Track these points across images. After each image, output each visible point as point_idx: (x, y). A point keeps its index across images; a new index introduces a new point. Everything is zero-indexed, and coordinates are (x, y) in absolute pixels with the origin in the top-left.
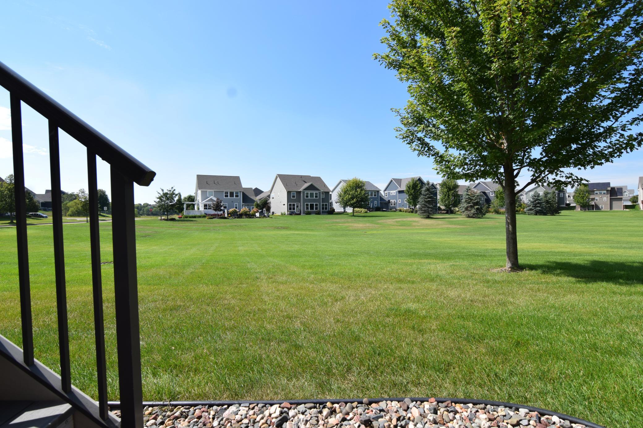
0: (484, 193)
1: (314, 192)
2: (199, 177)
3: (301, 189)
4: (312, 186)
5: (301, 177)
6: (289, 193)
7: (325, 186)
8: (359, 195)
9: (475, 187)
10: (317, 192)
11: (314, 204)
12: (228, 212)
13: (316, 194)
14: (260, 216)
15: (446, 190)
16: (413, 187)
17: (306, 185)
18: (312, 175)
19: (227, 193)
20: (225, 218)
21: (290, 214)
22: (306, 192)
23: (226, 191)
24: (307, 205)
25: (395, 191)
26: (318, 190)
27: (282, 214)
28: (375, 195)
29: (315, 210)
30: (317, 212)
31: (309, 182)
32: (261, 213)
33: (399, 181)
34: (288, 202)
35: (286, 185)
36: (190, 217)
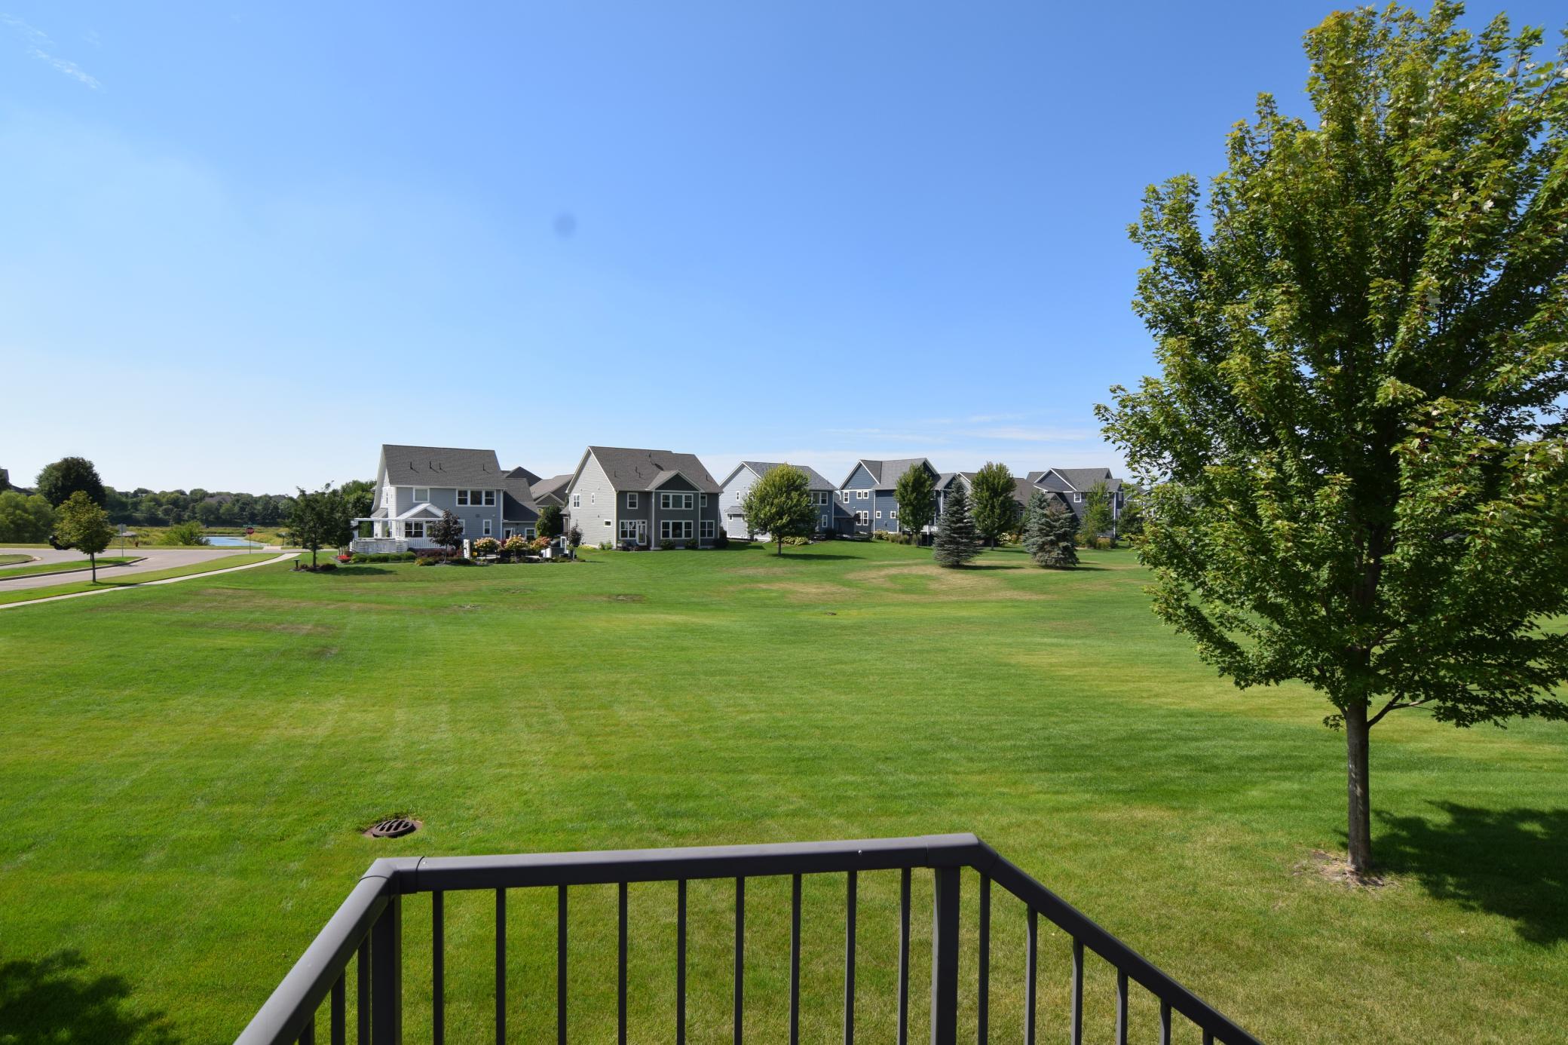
0: (1061, 495)
1: (683, 494)
2: (389, 450)
3: (651, 487)
4: (677, 477)
5: (650, 454)
6: (621, 495)
7: (708, 477)
8: (796, 506)
9: (1040, 481)
10: (691, 493)
11: (683, 522)
12: (471, 545)
13: (688, 498)
14: (553, 555)
15: (986, 494)
16: (914, 485)
17: (664, 476)
18: (676, 450)
19: (463, 493)
20: (466, 563)
21: (625, 549)
22: (663, 493)
23: (463, 488)
24: (666, 526)
25: (867, 491)
26: (692, 488)
27: (603, 548)
28: (824, 501)
29: (683, 537)
30: (688, 542)
31: (669, 469)
32: (557, 549)
33: (877, 467)
34: (619, 517)
35: (613, 476)
36: (374, 560)
